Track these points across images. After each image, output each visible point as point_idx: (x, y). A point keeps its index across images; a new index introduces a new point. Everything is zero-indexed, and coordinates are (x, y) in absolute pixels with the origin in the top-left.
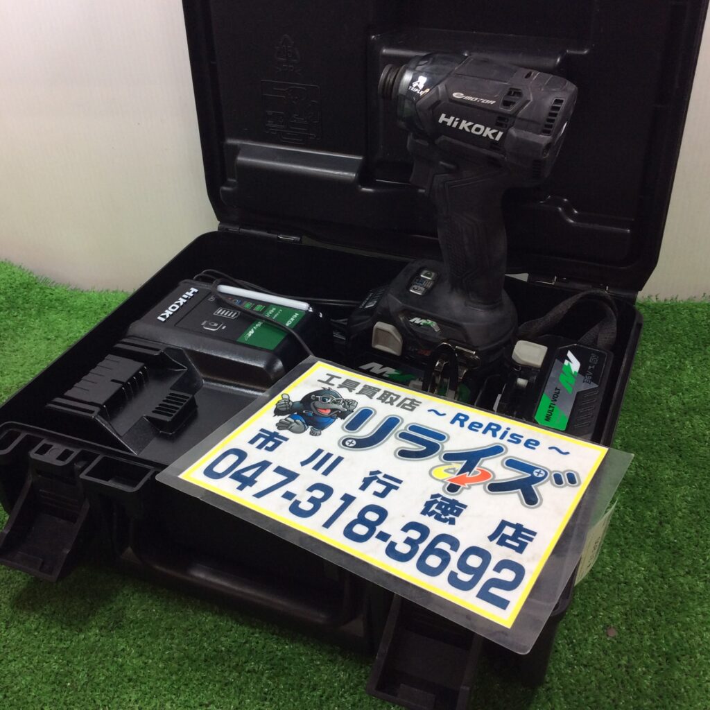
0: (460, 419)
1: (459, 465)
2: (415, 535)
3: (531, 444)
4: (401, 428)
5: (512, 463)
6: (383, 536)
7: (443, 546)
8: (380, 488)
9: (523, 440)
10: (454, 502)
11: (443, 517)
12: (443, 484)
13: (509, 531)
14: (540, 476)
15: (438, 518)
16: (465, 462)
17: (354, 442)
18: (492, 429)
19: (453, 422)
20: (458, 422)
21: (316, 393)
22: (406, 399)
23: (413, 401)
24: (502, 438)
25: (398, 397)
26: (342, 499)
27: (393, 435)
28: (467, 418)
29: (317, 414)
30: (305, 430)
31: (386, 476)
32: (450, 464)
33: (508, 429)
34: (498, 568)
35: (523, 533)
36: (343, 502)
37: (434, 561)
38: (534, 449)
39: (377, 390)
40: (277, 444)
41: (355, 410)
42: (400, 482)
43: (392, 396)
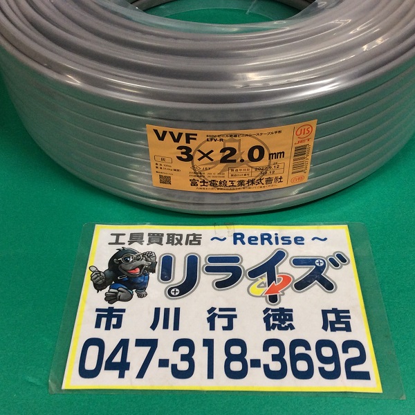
0: (238, 238)
1: (264, 278)
2: (275, 350)
3: (299, 240)
4: (203, 263)
5: (298, 262)
6: (256, 363)
7: (300, 350)
8: (225, 322)
9: (292, 239)
10: (282, 310)
11: (283, 326)
12: (264, 298)
13: (331, 317)
14: (322, 265)
15: (280, 328)
16: (266, 273)
17: (177, 290)
18: (266, 239)
19: (235, 243)
20: (238, 241)
21: (115, 256)
22: (188, 236)
23: (194, 235)
24: (277, 243)
25: (181, 235)
26: (204, 346)
27: (201, 272)
28: (243, 235)
29: (131, 276)
30: (132, 295)
31: (221, 310)
32: (257, 280)
33: (276, 234)
34: (345, 351)
35: (341, 314)
36: (207, 348)
37: (302, 366)
38: (303, 244)
39: (160, 236)
40: (120, 319)
41: (157, 260)
42: (234, 310)
43: (176, 237)
